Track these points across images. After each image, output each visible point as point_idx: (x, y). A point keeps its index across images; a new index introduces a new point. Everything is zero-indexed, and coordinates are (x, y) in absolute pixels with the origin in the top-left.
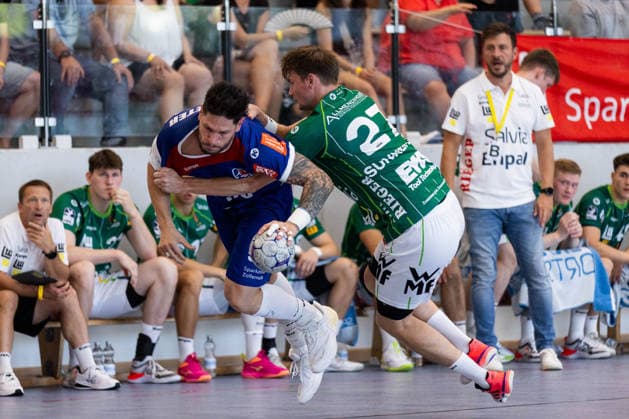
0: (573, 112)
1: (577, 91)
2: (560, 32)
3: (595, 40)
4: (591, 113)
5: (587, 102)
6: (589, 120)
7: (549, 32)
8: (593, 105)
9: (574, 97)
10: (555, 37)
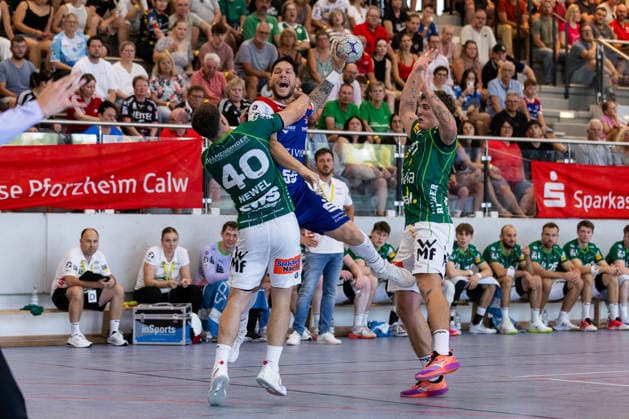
0: (578, 203)
1: (580, 192)
2: (572, 161)
3: (589, 166)
4: (588, 203)
5: (585, 198)
6: (586, 207)
7: (566, 161)
8: (588, 200)
9: (579, 195)
10: (569, 164)
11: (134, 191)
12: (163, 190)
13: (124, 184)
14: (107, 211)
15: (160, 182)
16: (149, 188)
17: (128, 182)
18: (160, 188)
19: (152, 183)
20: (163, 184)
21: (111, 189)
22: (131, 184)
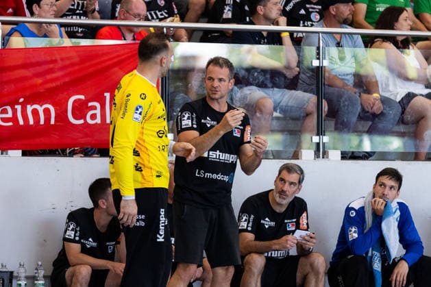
11: (53, 122)
12: (98, 120)
13: (35, 112)
14: (10, 152)
15: (95, 108)
16: (76, 117)
17: (41, 109)
18: (93, 117)
19: (80, 110)
20: (98, 112)
21: (14, 119)
22: (47, 111)
